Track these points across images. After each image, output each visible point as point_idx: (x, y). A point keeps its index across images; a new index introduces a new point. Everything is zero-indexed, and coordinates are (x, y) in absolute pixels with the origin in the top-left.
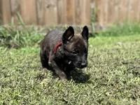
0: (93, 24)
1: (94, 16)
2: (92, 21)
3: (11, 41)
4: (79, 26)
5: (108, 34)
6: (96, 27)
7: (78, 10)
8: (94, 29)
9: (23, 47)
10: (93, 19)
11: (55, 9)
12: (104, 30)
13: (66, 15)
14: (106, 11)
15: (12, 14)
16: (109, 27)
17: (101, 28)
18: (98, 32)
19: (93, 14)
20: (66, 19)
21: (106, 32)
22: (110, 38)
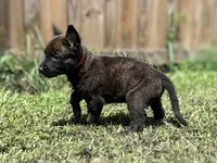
0: (171, 45)
1: (174, 29)
2: (169, 39)
3: (23, 79)
4: (142, 50)
5: (200, 66)
6: (175, 52)
7: (143, 19)
8: (172, 56)
9: (44, 91)
10: (172, 35)
11: (101, 17)
12: (193, 57)
13: (119, 29)
14: (198, 17)
15: (26, 29)
16: (202, 52)
17: (186, 54)
18: (179, 62)
19: (172, 25)
20: (119, 38)
21: (197, 63)
22: (205, 76)
